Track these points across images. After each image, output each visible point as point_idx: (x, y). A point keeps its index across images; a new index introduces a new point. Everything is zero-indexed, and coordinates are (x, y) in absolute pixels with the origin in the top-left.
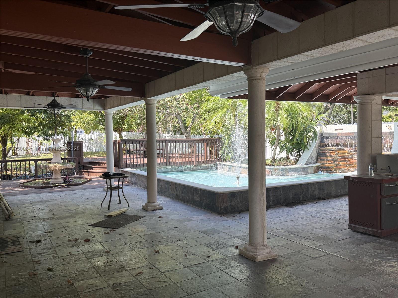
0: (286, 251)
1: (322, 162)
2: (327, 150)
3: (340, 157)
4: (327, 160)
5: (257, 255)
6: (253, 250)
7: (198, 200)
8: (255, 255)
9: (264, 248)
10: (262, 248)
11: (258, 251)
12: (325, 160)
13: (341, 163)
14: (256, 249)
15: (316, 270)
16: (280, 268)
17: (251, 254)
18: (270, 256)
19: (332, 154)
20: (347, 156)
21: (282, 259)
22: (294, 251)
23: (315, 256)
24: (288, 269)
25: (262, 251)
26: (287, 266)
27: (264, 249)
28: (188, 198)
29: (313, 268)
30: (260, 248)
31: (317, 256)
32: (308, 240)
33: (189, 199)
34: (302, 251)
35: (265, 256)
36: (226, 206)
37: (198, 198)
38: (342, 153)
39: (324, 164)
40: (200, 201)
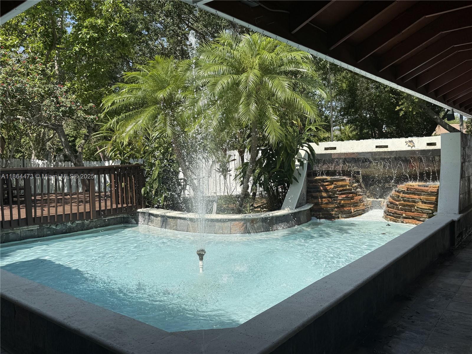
1: (315, 201)
2: (320, 182)
3: (339, 192)
4: (322, 197)
12: (318, 198)
13: (342, 202)
19: (328, 188)
20: (348, 190)
38: (342, 186)
39: (319, 205)
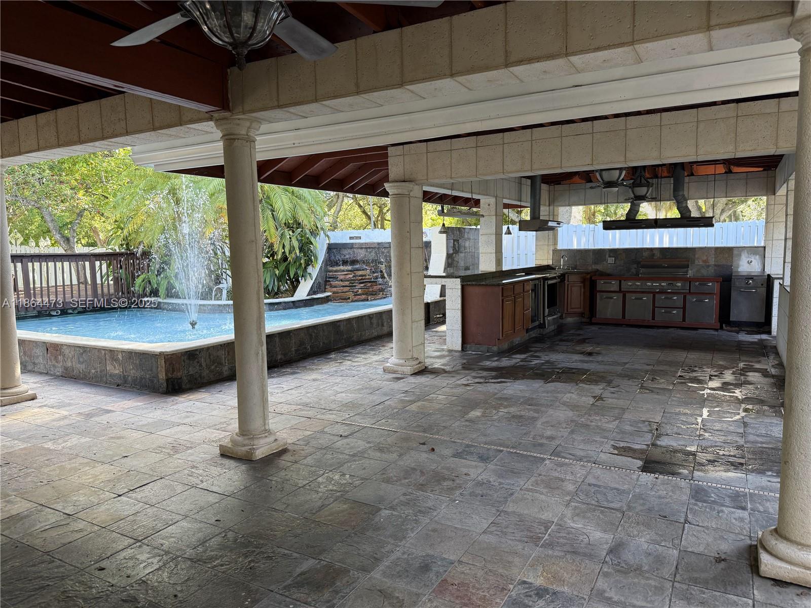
0: (300, 434)
1: (333, 290)
3: (358, 281)
5: (254, 449)
6: (246, 442)
7: (117, 372)
8: (250, 449)
9: (266, 434)
10: (263, 435)
11: (256, 442)
12: (337, 287)
14: (252, 439)
15: (351, 453)
16: (296, 462)
17: (243, 449)
18: (277, 447)
19: (347, 277)
20: (368, 279)
21: (296, 447)
22: (312, 433)
23: (346, 434)
24: (309, 460)
25: (262, 441)
26: (306, 457)
27: (266, 437)
28: (93, 371)
29: (345, 452)
30: (260, 436)
31: (349, 433)
32: (331, 412)
33: (97, 372)
34: (325, 430)
35: (268, 448)
36: (180, 377)
37: (117, 368)
40: (121, 373)
